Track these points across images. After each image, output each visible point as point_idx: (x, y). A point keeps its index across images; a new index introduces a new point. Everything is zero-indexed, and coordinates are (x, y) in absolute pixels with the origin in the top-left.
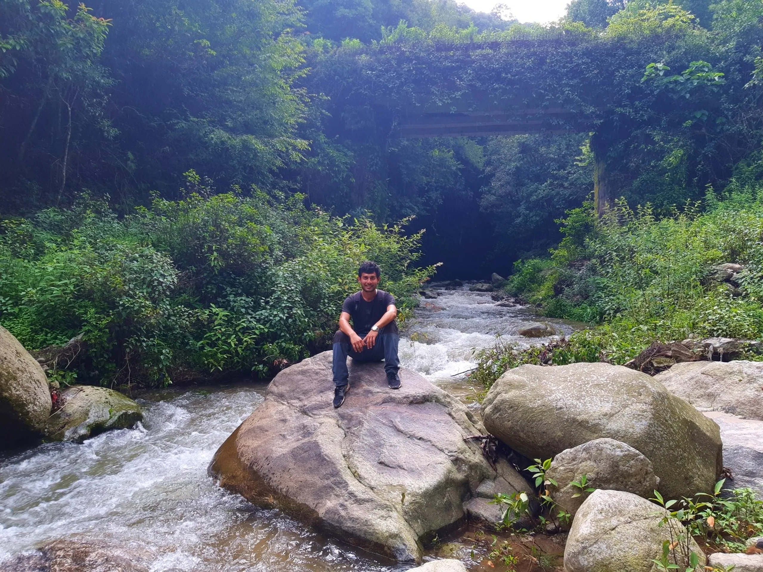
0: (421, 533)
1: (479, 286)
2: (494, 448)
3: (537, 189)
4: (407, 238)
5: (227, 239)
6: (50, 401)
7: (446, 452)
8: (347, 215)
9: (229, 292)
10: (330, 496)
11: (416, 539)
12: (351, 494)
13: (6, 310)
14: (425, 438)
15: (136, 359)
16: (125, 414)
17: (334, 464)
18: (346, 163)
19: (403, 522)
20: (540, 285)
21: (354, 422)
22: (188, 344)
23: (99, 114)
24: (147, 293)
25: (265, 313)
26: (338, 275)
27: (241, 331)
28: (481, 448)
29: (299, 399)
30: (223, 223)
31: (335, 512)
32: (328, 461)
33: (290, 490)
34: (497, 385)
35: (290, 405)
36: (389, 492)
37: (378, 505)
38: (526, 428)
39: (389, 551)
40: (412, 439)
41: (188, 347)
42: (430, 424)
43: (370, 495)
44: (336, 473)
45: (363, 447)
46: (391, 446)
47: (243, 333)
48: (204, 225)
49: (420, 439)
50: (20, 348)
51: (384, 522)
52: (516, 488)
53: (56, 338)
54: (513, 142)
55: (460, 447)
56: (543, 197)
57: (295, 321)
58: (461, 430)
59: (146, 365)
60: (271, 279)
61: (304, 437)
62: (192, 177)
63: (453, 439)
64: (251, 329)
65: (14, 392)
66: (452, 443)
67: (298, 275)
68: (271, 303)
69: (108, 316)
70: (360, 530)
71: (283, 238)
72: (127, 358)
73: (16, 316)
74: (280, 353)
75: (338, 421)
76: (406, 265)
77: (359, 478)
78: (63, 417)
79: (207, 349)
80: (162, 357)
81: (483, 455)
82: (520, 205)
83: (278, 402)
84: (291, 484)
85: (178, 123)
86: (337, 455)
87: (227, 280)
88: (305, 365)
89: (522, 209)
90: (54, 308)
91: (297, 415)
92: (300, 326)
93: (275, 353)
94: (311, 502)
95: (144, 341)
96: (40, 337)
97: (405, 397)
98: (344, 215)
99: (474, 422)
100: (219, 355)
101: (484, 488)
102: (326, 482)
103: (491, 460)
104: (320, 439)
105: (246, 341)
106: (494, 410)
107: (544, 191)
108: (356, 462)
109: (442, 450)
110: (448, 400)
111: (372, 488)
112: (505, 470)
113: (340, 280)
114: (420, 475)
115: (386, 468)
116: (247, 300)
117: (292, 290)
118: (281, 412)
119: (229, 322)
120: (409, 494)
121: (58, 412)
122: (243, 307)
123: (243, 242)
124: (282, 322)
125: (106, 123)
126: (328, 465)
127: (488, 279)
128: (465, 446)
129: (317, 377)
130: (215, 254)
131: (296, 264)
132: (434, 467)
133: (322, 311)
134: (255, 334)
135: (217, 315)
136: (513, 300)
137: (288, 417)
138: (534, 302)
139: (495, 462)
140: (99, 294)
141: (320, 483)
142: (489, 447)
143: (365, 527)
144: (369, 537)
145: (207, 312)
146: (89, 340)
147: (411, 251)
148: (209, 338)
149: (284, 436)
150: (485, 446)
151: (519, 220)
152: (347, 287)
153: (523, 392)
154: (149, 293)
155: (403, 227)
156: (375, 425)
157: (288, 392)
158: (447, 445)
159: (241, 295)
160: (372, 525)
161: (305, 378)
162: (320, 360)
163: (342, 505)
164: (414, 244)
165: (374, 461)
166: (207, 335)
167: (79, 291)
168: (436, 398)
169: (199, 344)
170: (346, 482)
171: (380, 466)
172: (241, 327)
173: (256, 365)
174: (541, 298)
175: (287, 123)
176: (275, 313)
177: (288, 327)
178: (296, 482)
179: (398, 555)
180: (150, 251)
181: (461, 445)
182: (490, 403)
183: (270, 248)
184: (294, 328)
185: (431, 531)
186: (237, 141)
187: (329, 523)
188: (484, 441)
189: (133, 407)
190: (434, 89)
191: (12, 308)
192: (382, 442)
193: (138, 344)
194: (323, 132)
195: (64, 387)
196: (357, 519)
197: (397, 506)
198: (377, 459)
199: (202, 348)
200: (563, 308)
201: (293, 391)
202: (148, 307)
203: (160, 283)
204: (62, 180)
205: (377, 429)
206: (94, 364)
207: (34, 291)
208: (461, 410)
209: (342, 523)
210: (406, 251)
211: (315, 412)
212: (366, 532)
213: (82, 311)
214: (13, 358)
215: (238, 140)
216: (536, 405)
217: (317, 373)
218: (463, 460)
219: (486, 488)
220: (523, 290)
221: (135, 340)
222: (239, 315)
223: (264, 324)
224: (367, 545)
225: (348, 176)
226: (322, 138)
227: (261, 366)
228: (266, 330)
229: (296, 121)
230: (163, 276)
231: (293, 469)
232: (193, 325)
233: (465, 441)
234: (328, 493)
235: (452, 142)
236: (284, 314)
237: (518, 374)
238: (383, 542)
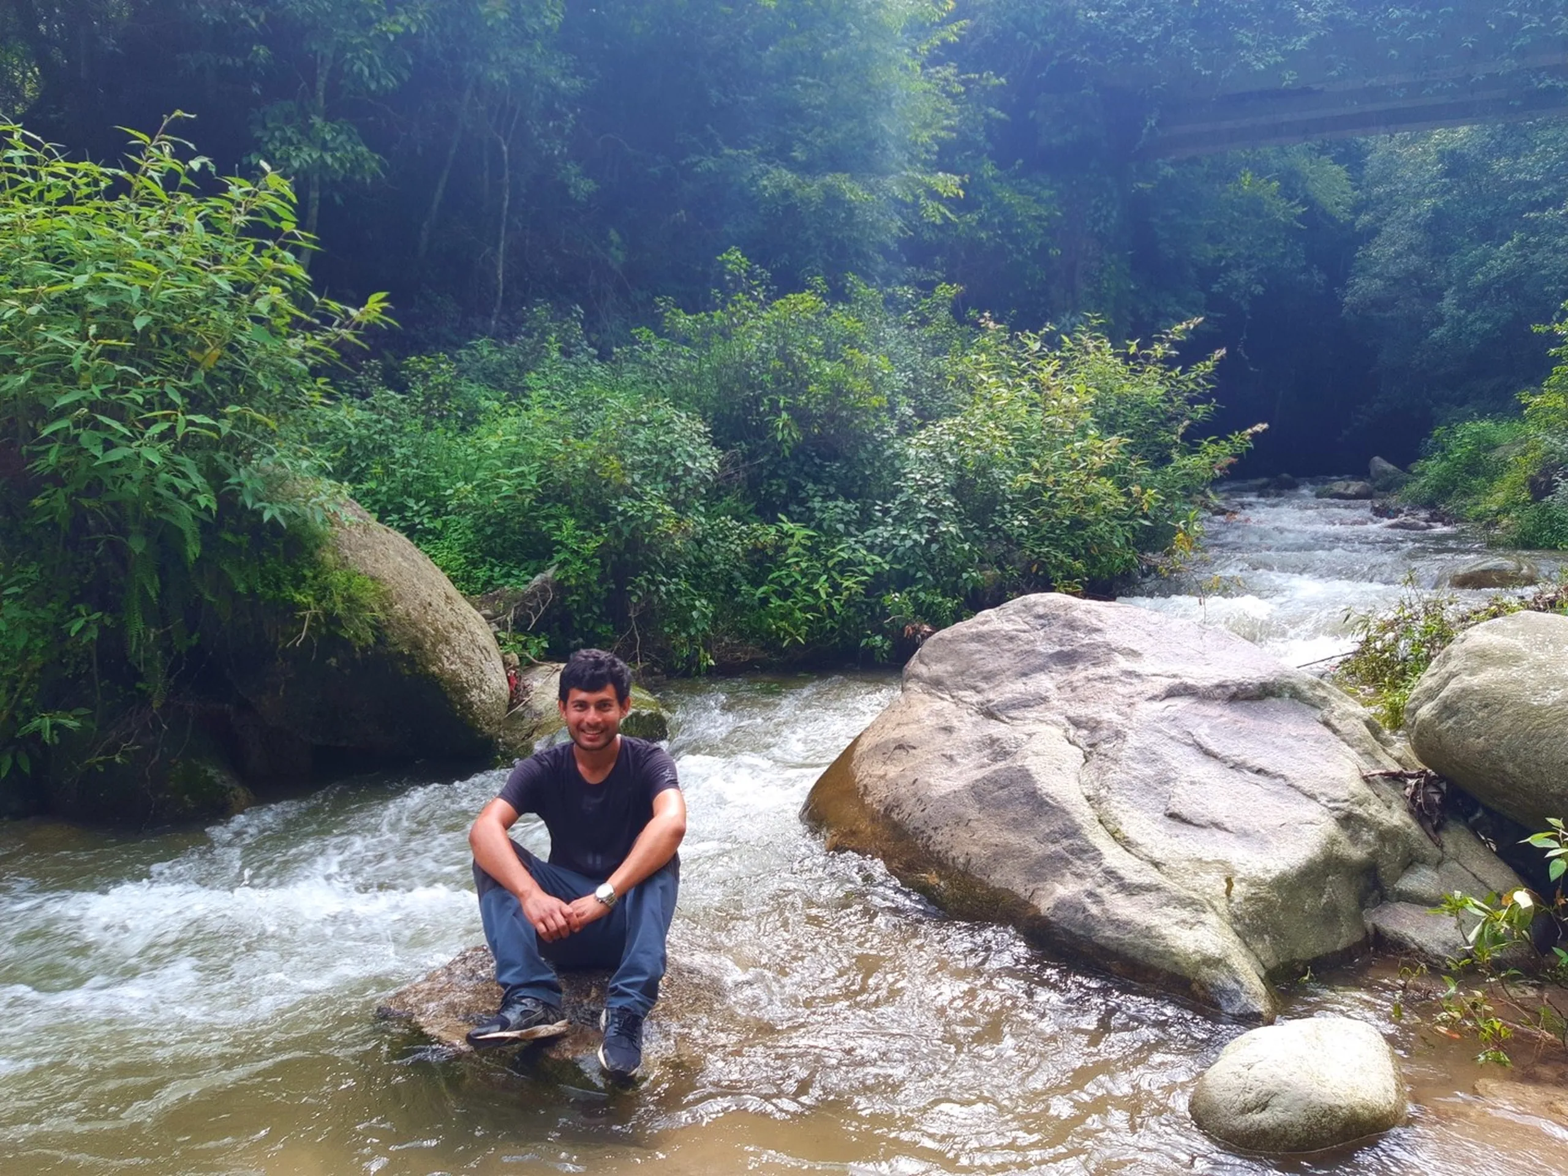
0: (1272, 963)
1: (1339, 486)
2: (1437, 798)
3: (1487, 256)
4: (1182, 372)
5: (805, 384)
6: (506, 686)
7: (1323, 800)
8: (1049, 327)
9: (811, 493)
10: (1063, 875)
11: (1263, 974)
12: (1111, 874)
13: (421, 523)
14: (1271, 769)
15: (647, 618)
16: (637, 715)
17: (1068, 813)
18: (1038, 218)
19: (1232, 937)
20: (1491, 480)
21: (1104, 733)
22: (737, 592)
23: (561, 152)
24: (664, 489)
25: (884, 532)
26: (1031, 455)
27: (837, 568)
28: (1406, 797)
29: (976, 689)
30: (798, 352)
31: (1076, 907)
32: (1052, 807)
33: (973, 861)
34: (1448, 657)
35: (958, 701)
36: (1196, 874)
37: (1173, 898)
38: (1522, 752)
39: (1201, 993)
40: (1239, 771)
41: (739, 599)
42: (1279, 741)
43: (1152, 876)
44: (1072, 831)
45: (1130, 783)
46: (1192, 783)
47: (842, 573)
48: (761, 358)
49: (1259, 771)
50: (452, 590)
51: (1188, 932)
52: (1493, 886)
53: (508, 575)
54: (1425, 152)
55: (1356, 791)
56: (1500, 276)
57: (943, 548)
58: (1356, 756)
59: (666, 629)
60: (892, 464)
61: (995, 760)
62: (734, 263)
63: (1339, 774)
64: (855, 565)
65: (447, 664)
66: (1336, 783)
67: (947, 454)
68: (896, 513)
69: (598, 533)
70: (1134, 946)
71: (914, 380)
72: (631, 615)
73: (439, 535)
74: (915, 613)
75: (1066, 731)
76: (1181, 430)
77: (1127, 844)
78: (528, 718)
79: (775, 602)
80: (694, 614)
81: (1411, 812)
82: (1441, 298)
83: (930, 694)
84: (975, 849)
85: (701, 161)
86: (1072, 796)
87: (806, 468)
88: (983, 623)
89: (1448, 304)
90: (503, 520)
91: (974, 719)
92: (953, 558)
93: (906, 612)
94: (1020, 886)
95: (662, 583)
96: (482, 573)
97: (1218, 686)
98: (1043, 326)
99: (1386, 743)
100: (798, 614)
101: (1412, 883)
102: (1052, 848)
103: (1429, 825)
104: (1033, 764)
105: (847, 588)
106: (1440, 713)
107: (1503, 261)
108: (1115, 812)
109: (1312, 797)
110: (1323, 694)
111: (1157, 865)
112: (1463, 846)
113: (1036, 465)
114: (1264, 842)
115: (1185, 826)
116: (847, 507)
117: (936, 485)
118: (939, 714)
119: (813, 550)
120: (1242, 880)
121: (520, 708)
122: (841, 521)
123: (838, 390)
124: (918, 550)
125: (573, 168)
126: (1054, 814)
127: (1361, 472)
128: (1365, 791)
129: (1011, 646)
130: (785, 415)
131: (943, 430)
132: (1297, 830)
133: (997, 529)
134: (866, 574)
135: (792, 536)
136: (1423, 514)
137: (955, 723)
138: (1478, 518)
139: (1437, 829)
140: (581, 492)
141: (1039, 850)
142: (1425, 795)
143: (1146, 942)
144: (1155, 961)
145: (773, 530)
146: (567, 578)
147: (1192, 401)
148: (778, 581)
149: (951, 758)
150: (1414, 794)
151: (1437, 333)
152: (1051, 478)
153: (1515, 672)
154: (670, 492)
155: (1175, 344)
156: (1153, 739)
157: (953, 675)
158: (1325, 786)
159: (834, 498)
160: (1161, 937)
161: (986, 648)
162: (1016, 613)
163: (1090, 894)
164: (1198, 384)
165: (1155, 810)
166: (775, 575)
167: (543, 486)
168: (1293, 688)
169: (760, 592)
170: (1096, 850)
171: (1169, 821)
172: (836, 559)
173: (869, 636)
174: (1495, 507)
175: (915, 143)
176: (903, 532)
177: (930, 561)
178: (985, 846)
179: (1224, 1003)
180: (666, 411)
181: (1358, 787)
182: (1431, 698)
183: (889, 402)
184: (941, 563)
185: (1294, 961)
186: (813, 190)
187: (1064, 929)
188: (1412, 782)
189: (649, 704)
190: (1244, 36)
191: (431, 520)
192: (1173, 775)
193: (653, 588)
194: (990, 157)
195: (528, 665)
196: (1128, 923)
197: (1216, 903)
198: (1162, 807)
199: (765, 601)
200: (1557, 526)
201: (962, 673)
202: (669, 516)
203: (688, 471)
204: (496, 293)
205: (1155, 748)
206: (576, 625)
207: (469, 487)
208: (1353, 715)
209: (1093, 929)
210: (1178, 401)
211: (1014, 713)
212: (1147, 949)
213: (552, 524)
214: (442, 604)
215: (815, 187)
216: (1549, 701)
217: (1011, 639)
218: (1364, 820)
219: (1420, 881)
220: (1449, 493)
221: (647, 580)
222: (833, 536)
223: (883, 556)
224: (1150, 976)
225: (1044, 248)
226: (989, 170)
227: (879, 638)
228: (887, 567)
229: (934, 138)
230: (694, 459)
231: (978, 820)
232: (748, 553)
233: (1367, 780)
234: (1058, 869)
235: (1275, 163)
236: (921, 533)
237: (1503, 631)
238: (1189, 973)
